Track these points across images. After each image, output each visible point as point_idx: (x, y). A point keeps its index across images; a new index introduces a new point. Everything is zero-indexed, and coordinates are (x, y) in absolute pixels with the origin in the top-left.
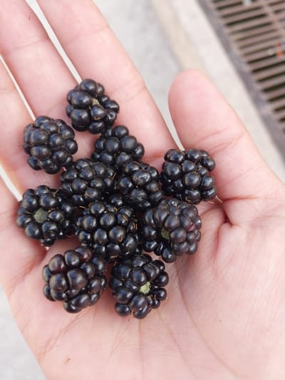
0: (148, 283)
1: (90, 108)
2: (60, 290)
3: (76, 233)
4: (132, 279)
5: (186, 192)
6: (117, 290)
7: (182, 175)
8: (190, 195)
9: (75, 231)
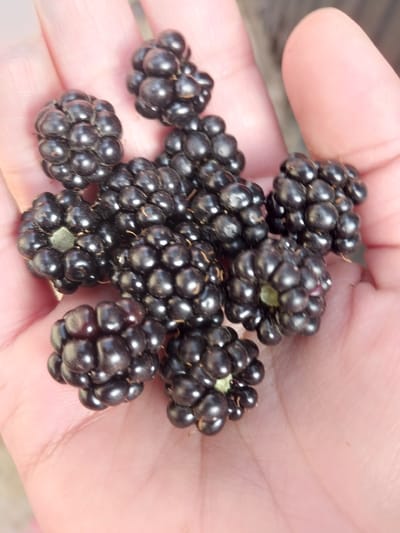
0: (230, 377)
1: (175, 78)
2: (79, 369)
3: (115, 278)
4: (205, 366)
5: (308, 235)
6: (176, 380)
7: (306, 206)
8: (312, 241)
9: (112, 273)
